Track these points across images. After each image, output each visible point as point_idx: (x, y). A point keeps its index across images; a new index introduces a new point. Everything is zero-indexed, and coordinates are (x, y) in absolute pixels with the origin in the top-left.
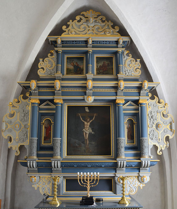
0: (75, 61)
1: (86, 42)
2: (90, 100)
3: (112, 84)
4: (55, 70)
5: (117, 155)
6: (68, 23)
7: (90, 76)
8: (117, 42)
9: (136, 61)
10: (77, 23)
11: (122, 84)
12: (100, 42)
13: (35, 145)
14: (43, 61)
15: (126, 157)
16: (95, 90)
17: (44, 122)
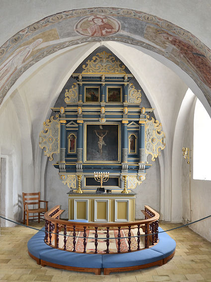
0: (92, 91)
1: (101, 78)
2: (103, 121)
3: (119, 109)
4: (77, 98)
5: (122, 161)
6: (87, 63)
7: (103, 103)
8: (123, 78)
9: (138, 92)
10: (93, 62)
11: (126, 110)
12: (111, 78)
13: (64, 153)
14: (68, 91)
15: (128, 162)
16: (107, 113)
17: (70, 136)
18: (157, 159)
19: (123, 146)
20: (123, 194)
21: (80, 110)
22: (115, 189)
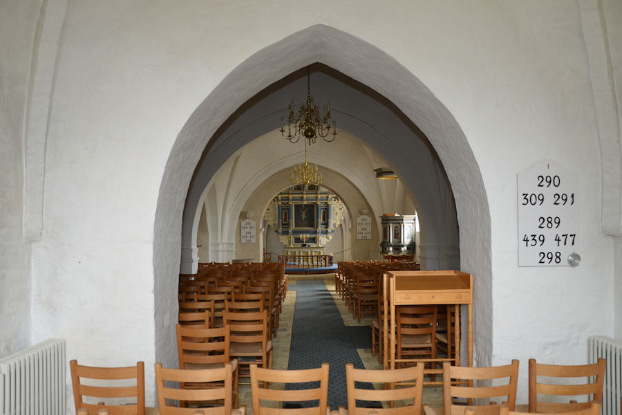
2: (305, 203)
3: (315, 196)
5: (317, 227)
7: (305, 192)
11: (319, 196)
13: (280, 223)
15: (321, 228)
16: (308, 198)
17: (284, 212)
18: (341, 225)
19: (317, 218)
20: (318, 248)
21: (291, 196)
22: (313, 245)
